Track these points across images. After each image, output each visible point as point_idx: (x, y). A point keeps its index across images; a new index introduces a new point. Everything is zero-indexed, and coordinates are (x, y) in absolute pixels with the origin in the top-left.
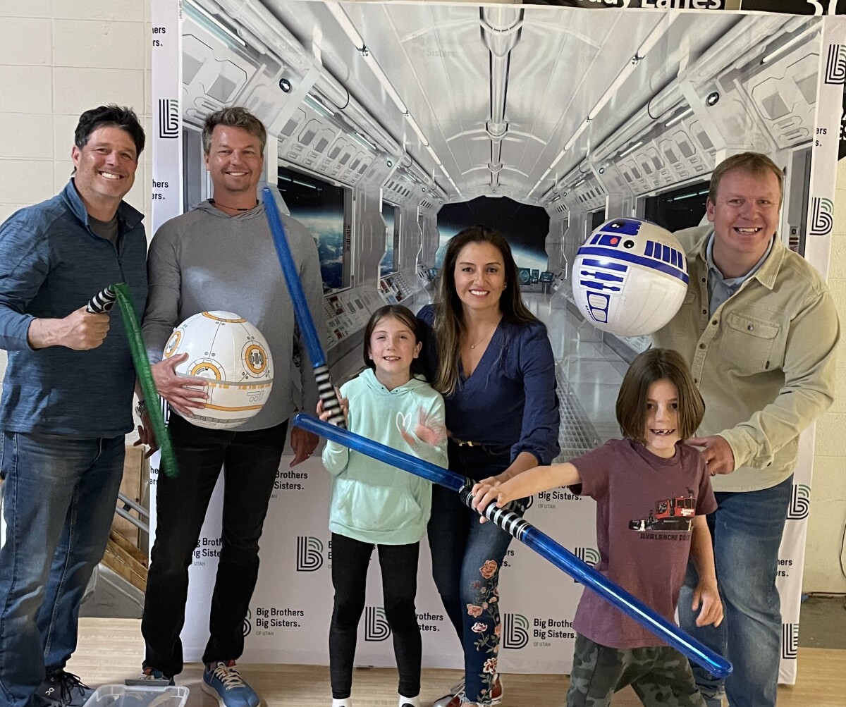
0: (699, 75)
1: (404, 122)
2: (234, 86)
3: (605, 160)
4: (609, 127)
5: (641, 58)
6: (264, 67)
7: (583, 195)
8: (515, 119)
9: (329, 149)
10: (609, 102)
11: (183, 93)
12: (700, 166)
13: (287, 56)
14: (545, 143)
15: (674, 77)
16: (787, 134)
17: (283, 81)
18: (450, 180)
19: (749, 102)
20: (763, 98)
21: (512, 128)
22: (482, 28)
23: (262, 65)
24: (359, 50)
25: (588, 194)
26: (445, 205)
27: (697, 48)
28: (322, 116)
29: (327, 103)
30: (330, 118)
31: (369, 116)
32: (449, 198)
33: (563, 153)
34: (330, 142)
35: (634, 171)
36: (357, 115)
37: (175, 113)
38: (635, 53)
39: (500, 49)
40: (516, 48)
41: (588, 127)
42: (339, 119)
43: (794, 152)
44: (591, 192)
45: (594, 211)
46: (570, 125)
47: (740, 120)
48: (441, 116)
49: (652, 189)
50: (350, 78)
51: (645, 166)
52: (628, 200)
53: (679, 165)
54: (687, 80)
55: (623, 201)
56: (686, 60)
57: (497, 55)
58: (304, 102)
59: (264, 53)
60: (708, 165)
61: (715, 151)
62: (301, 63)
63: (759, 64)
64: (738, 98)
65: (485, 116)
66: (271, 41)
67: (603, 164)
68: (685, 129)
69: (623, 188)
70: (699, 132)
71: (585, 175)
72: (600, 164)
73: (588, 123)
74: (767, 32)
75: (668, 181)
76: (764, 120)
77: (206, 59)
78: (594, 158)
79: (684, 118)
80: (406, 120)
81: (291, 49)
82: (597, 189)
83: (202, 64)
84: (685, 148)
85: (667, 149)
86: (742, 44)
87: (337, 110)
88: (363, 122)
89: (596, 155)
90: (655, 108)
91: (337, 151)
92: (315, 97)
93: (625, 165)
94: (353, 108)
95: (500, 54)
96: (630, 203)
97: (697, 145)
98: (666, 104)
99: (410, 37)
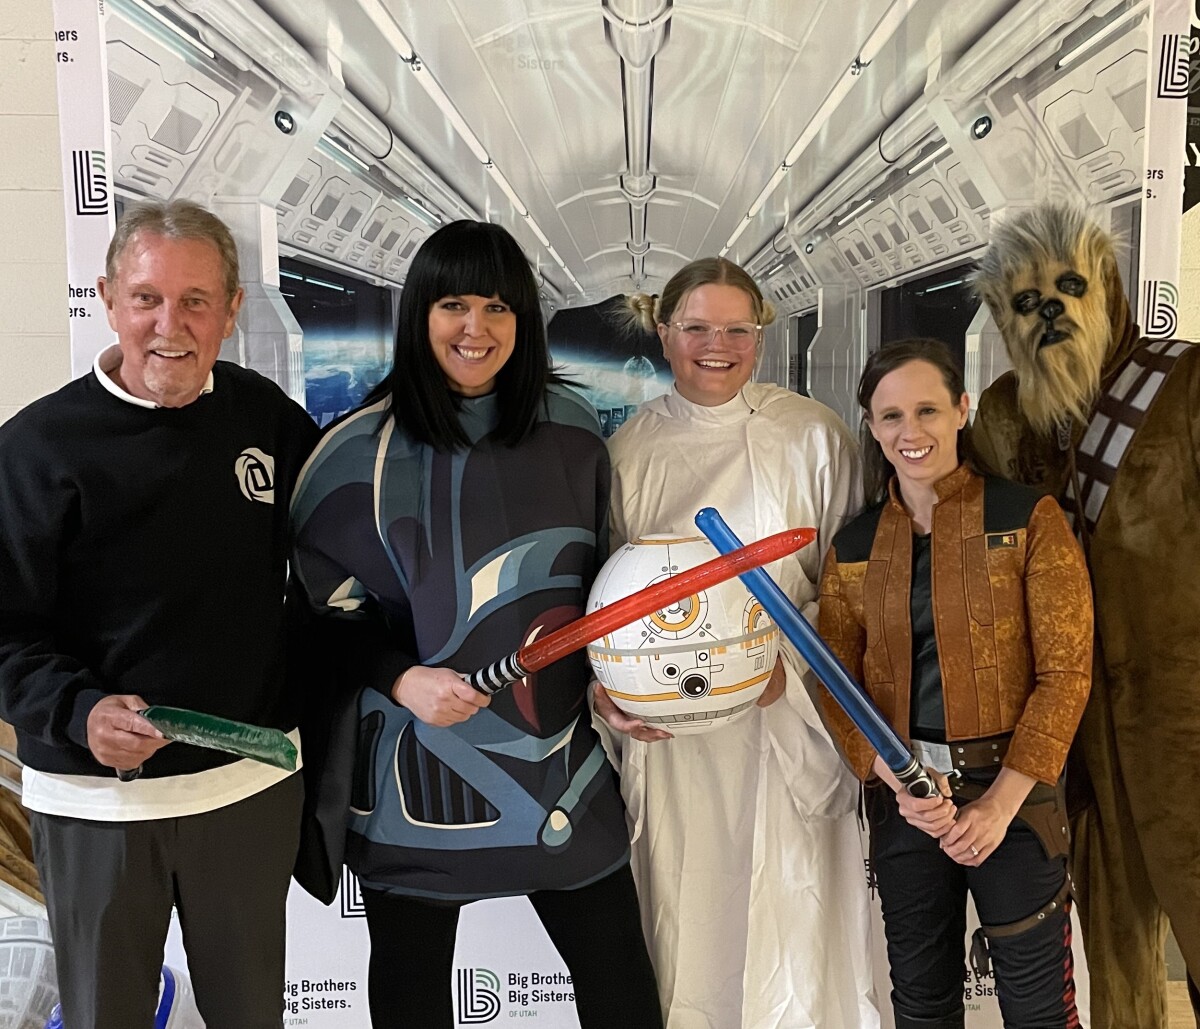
0: (959, 90)
1: (484, 180)
2: (199, 125)
3: (814, 231)
4: (819, 177)
5: (864, 65)
6: (247, 91)
7: (781, 289)
8: (667, 168)
9: (363, 225)
10: (817, 136)
11: (113, 138)
12: (965, 237)
13: (286, 73)
14: (717, 207)
15: (919, 93)
16: (1101, 181)
17: (281, 114)
18: (566, 270)
19: (1038, 131)
20: (1061, 124)
21: (662, 184)
22: (605, 19)
23: (243, 88)
24: (407, 60)
25: (788, 286)
26: (559, 312)
27: (953, 44)
28: (349, 170)
29: (356, 149)
30: (363, 175)
31: (429, 170)
32: (566, 299)
33: (745, 222)
34: (364, 213)
35: (861, 247)
36: (407, 168)
37: (99, 172)
38: (855, 56)
39: (637, 54)
40: (662, 52)
41: (785, 178)
42: (377, 175)
43: (1114, 209)
44: (795, 283)
45: (799, 315)
46: (756, 175)
47: (1025, 159)
48: (546, 165)
49: (891, 275)
50: (392, 107)
51: (878, 238)
52: (853, 295)
53: (932, 236)
54: (940, 99)
55: (846, 297)
56: (938, 65)
57: (634, 65)
58: (316, 148)
59: (246, 69)
60: (977, 234)
61: (987, 211)
62: (309, 84)
63: (1053, 68)
64: (1022, 124)
65: (618, 165)
66: (258, 49)
67: (811, 238)
68: (940, 177)
69: (845, 276)
70: (962, 181)
71: (782, 256)
72: (805, 238)
73: (785, 172)
74: (1065, 17)
75: (915, 262)
76: (1063, 158)
77: (148, 81)
78: (797, 228)
79: (938, 160)
80: (489, 174)
81: (291, 61)
82: (802, 278)
83: (143, 90)
84: (940, 208)
85: (913, 209)
86: (1023, 39)
87: (373, 162)
88: (417, 179)
89: (800, 224)
90: (891, 143)
91: (377, 227)
92: (336, 139)
93: (845, 240)
94: (400, 157)
95: (638, 61)
96: (857, 299)
97: (958, 203)
98: (909, 138)
99: (488, 38)
